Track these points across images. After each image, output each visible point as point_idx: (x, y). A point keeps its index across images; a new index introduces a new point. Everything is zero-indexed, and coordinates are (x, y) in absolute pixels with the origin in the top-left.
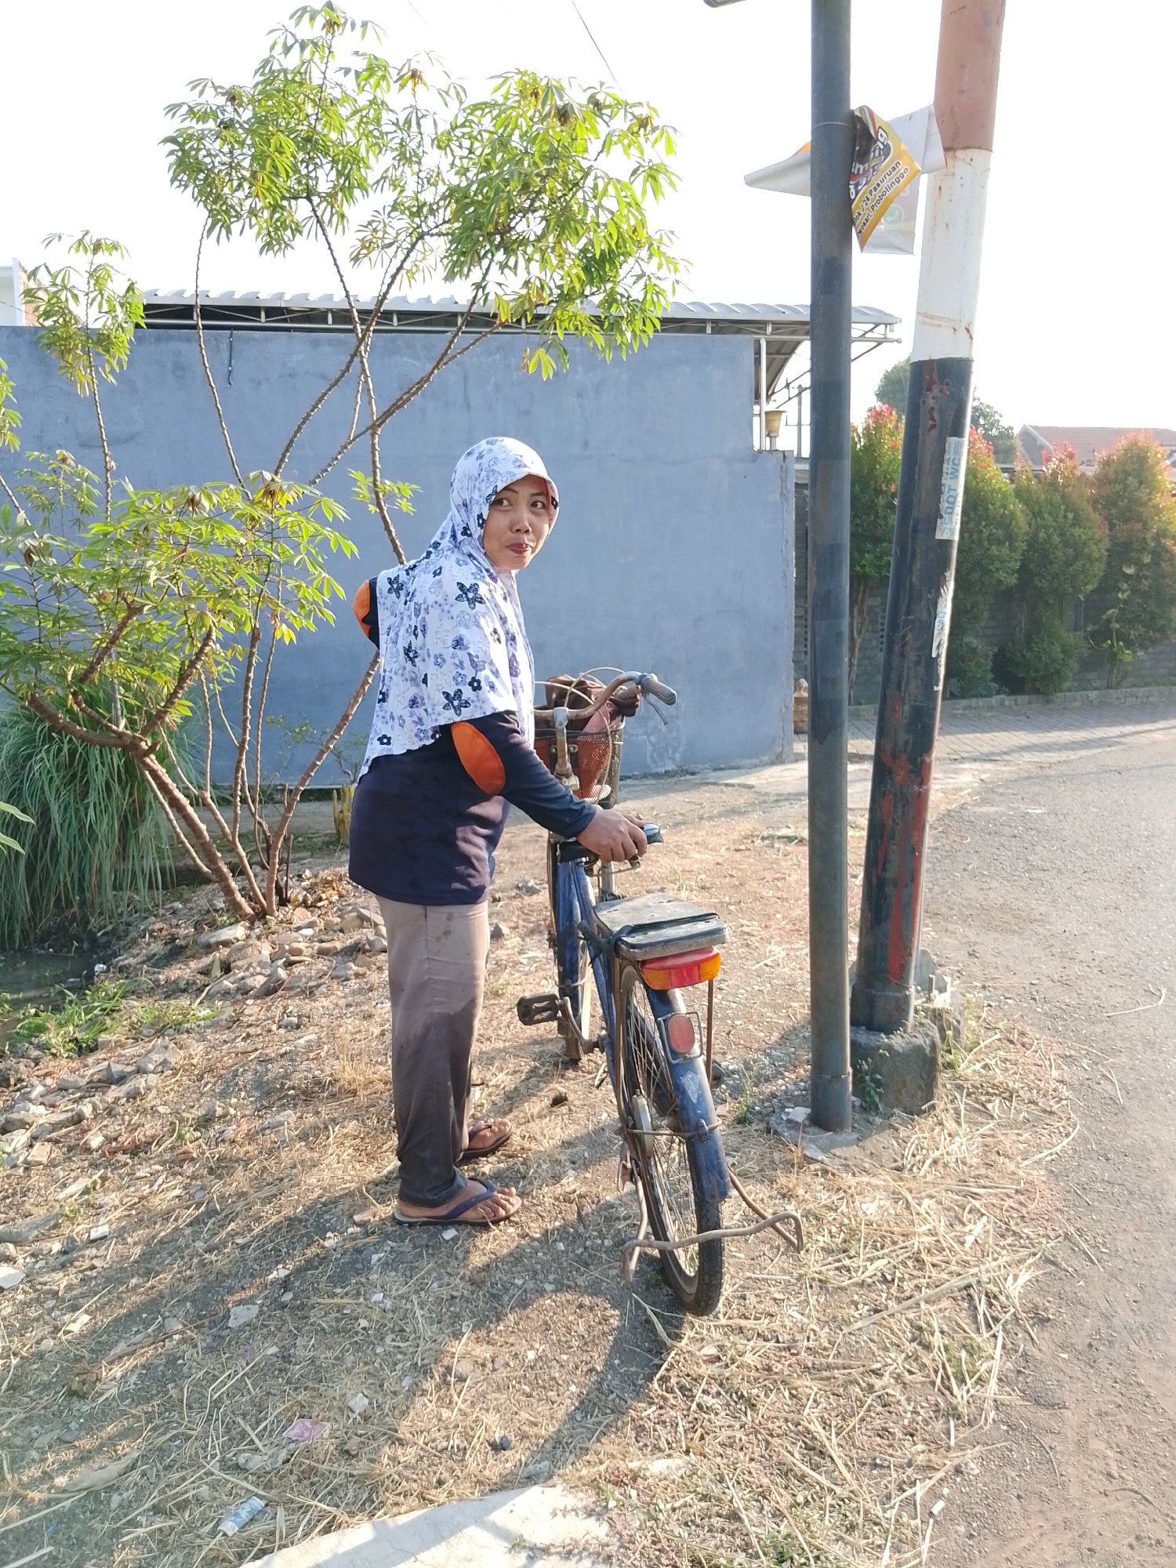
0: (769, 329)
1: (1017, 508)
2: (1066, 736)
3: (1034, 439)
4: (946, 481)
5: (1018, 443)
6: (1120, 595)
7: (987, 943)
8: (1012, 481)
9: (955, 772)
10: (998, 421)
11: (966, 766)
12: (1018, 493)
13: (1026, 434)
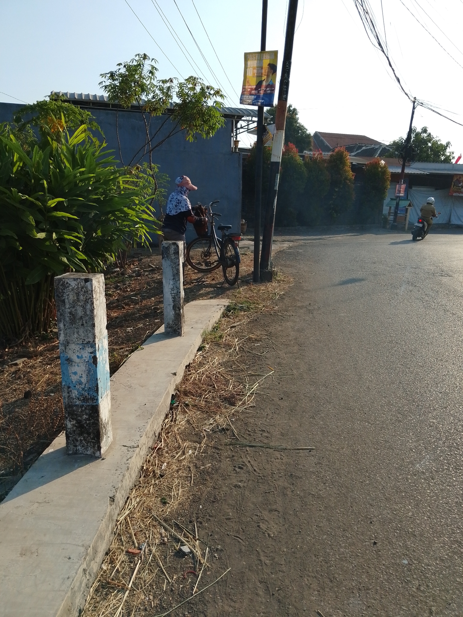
0: (236, 117)
1: (304, 169)
2: (314, 237)
3: (319, 137)
4: (276, 180)
5: (312, 140)
6: (334, 197)
9: (283, 244)
10: (306, 132)
11: (286, 242)
12: (306, 164)
13: (316, 134)
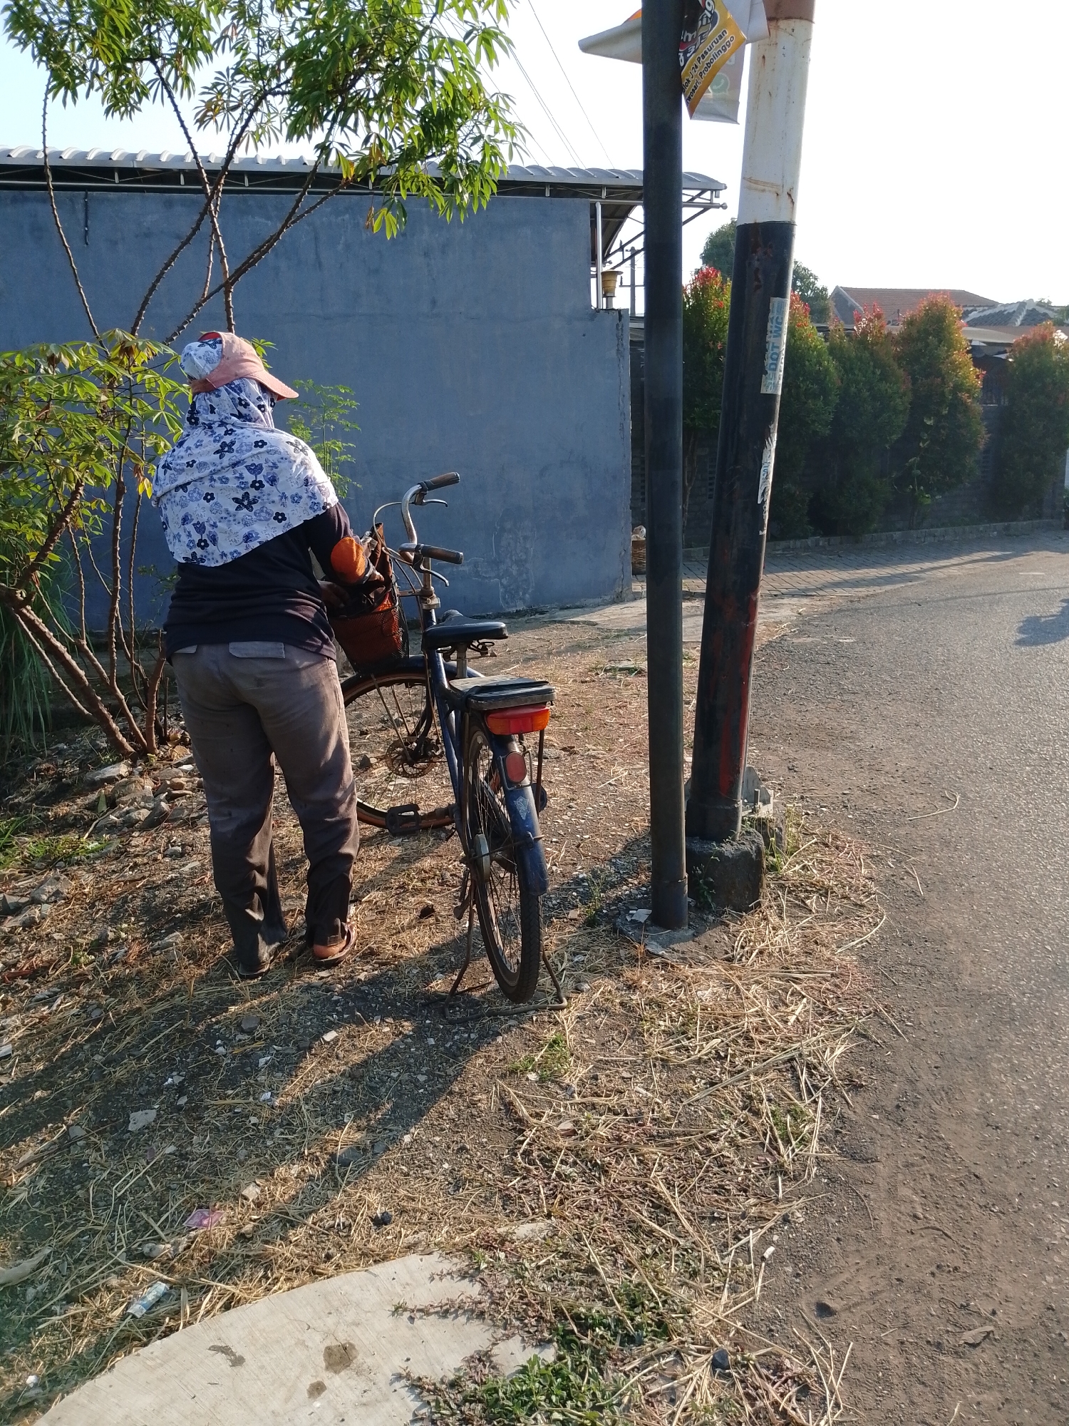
0: (604, 194)
1: (830, 364)
2: (872, 573)
3: (846, 300)
4: (770, 339)
5: (831, 304)
6: (921, 444)
7: (805, 758)
8: (826, 340)
9: (776, 606)
10: (814, 283)
11: (785, 601)
12: (832, 351)
13: (838, 293)
